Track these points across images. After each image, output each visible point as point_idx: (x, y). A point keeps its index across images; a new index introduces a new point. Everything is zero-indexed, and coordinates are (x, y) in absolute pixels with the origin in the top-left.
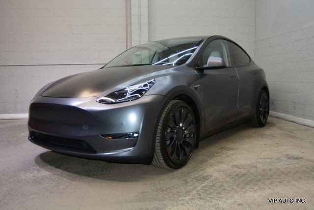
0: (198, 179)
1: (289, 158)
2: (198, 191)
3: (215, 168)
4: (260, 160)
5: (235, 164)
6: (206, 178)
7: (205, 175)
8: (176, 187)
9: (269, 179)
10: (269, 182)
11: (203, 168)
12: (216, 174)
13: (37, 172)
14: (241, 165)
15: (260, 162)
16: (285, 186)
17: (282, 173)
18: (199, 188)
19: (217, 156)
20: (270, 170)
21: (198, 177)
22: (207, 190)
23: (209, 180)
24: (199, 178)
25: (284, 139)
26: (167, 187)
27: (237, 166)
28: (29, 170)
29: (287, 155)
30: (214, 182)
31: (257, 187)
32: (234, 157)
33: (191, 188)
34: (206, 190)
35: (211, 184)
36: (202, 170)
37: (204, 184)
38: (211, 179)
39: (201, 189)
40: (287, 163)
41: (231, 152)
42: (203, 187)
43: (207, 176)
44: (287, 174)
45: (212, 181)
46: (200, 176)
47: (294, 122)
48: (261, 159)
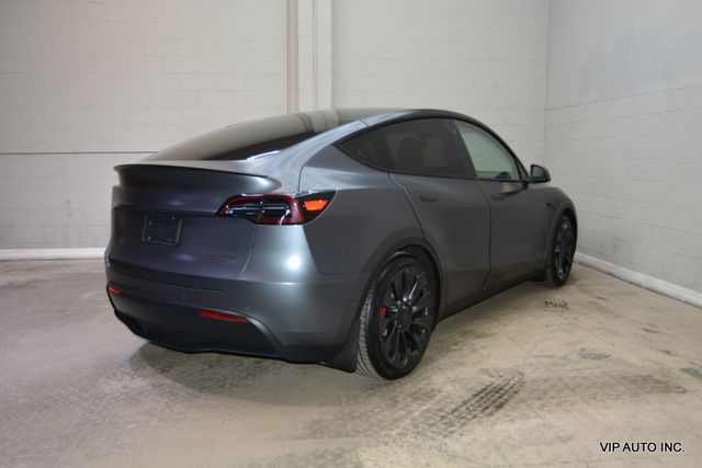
0: (415, 397)
1: (584, 357)
2: (414, 419)
3: (449, 374)
4: (533, 360)
5: (484, 367)
6: (430, 395)
7: (429, 388)
8: (376, 411)
9: (539, 399)
10: (538, 404)
11: (427, 375)
12: (448, 388)
13: (129, 378)
14: (495, 370)
15: (531, 364)
16: (566, 411)
17: (566, 386)
18: (416, 414)
19: (455, 350)
20: (546, 380)
21: (416, 393)
22: (430, 418)
23: (436, 399)
24: (418, 395)
25: (585, 314)
26: (362, 411)
27: (487, 372)
28: (115, 375)
29: (583, 350)
30: (443, 403)
31: (517, 414)
32: (484, 352)
33: (402, 413)
34: (427, 418)
35: (439, 407)
36: (426, 379)
37: (425, 408)
38: (439, 396)
39: (419, 416)
40: (579, 366)
41: (482, 342)
42: (424, 412)
43: (432, 391)
44: (573, 390)
45: (440, 401)
46: (420, 390)
47: (614, 276)
48: (533, 357)
